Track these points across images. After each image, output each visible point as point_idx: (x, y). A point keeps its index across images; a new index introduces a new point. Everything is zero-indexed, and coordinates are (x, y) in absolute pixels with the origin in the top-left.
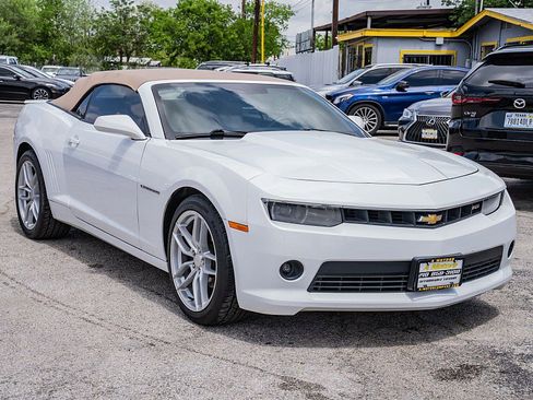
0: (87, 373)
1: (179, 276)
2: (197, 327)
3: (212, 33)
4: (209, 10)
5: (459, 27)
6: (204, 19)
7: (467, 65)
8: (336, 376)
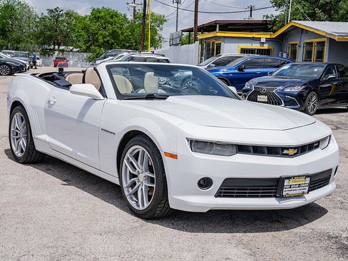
0: (78, 249)
1: (128, 187)
2: (140, 220)
3: (114, 32)
4: (112, 17)
5: (274, 32)
6: (109, 22)
7: (280, 55)
8: (235, 251)
